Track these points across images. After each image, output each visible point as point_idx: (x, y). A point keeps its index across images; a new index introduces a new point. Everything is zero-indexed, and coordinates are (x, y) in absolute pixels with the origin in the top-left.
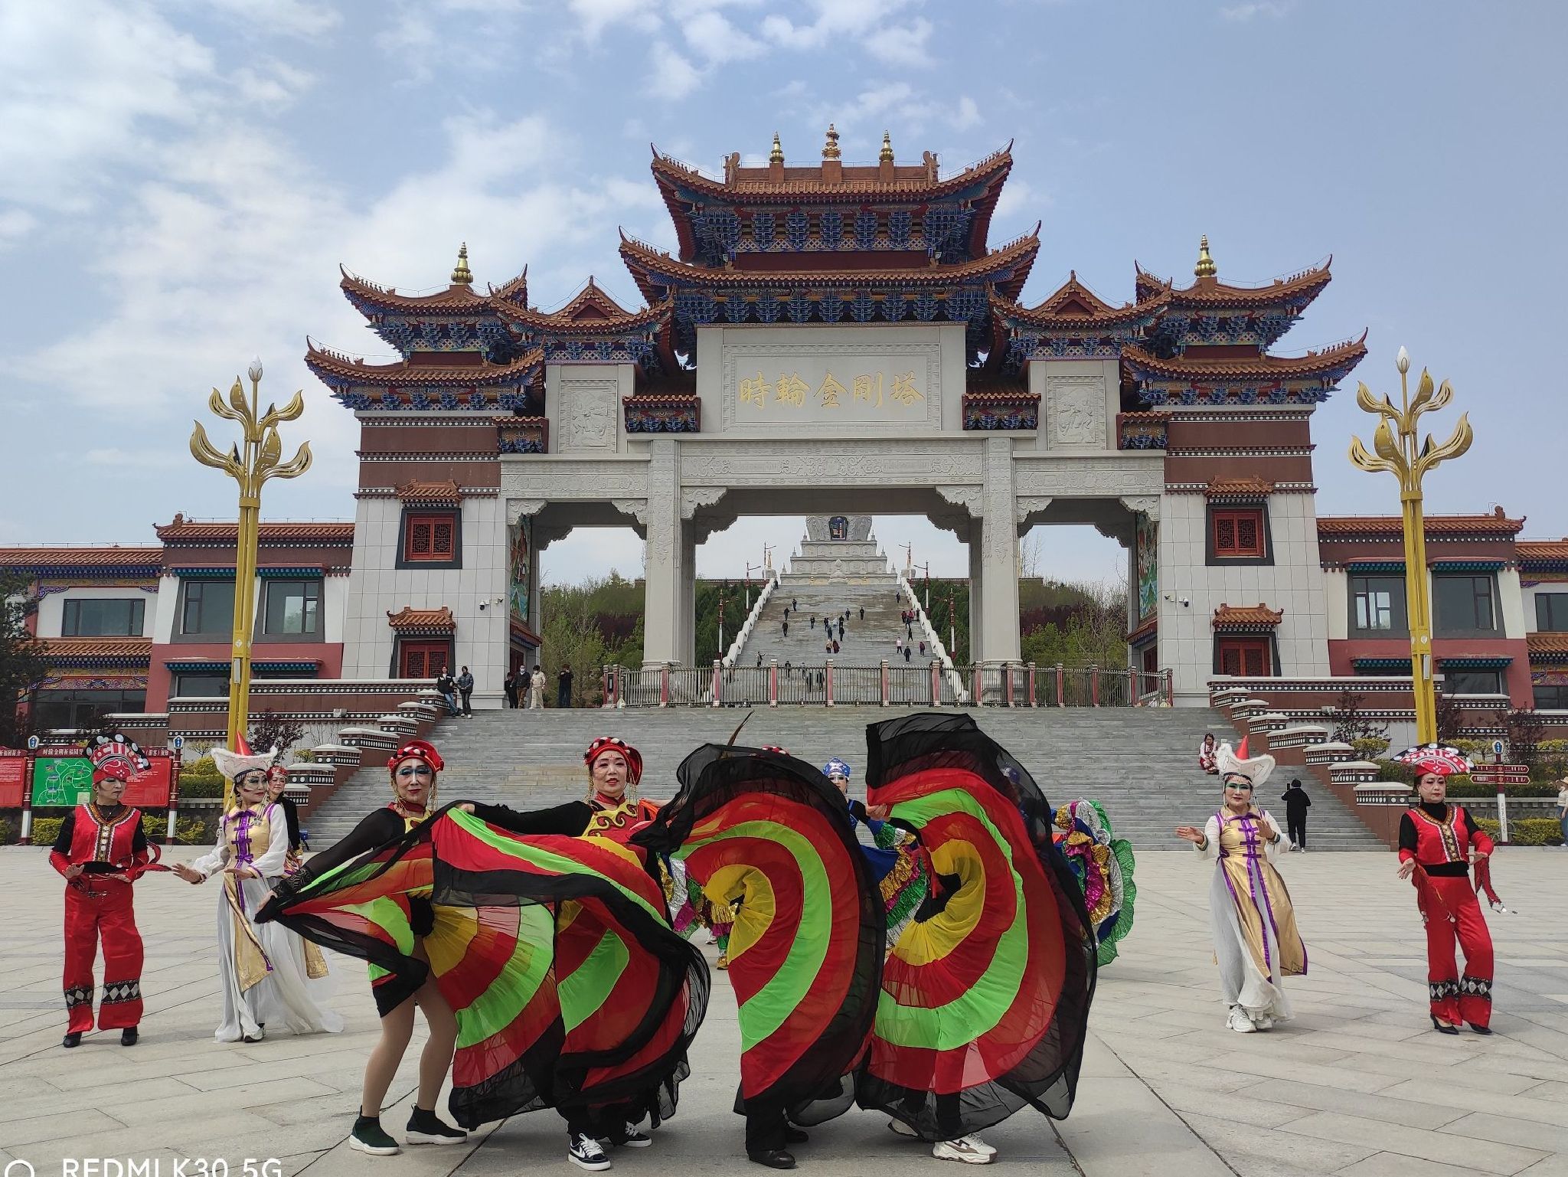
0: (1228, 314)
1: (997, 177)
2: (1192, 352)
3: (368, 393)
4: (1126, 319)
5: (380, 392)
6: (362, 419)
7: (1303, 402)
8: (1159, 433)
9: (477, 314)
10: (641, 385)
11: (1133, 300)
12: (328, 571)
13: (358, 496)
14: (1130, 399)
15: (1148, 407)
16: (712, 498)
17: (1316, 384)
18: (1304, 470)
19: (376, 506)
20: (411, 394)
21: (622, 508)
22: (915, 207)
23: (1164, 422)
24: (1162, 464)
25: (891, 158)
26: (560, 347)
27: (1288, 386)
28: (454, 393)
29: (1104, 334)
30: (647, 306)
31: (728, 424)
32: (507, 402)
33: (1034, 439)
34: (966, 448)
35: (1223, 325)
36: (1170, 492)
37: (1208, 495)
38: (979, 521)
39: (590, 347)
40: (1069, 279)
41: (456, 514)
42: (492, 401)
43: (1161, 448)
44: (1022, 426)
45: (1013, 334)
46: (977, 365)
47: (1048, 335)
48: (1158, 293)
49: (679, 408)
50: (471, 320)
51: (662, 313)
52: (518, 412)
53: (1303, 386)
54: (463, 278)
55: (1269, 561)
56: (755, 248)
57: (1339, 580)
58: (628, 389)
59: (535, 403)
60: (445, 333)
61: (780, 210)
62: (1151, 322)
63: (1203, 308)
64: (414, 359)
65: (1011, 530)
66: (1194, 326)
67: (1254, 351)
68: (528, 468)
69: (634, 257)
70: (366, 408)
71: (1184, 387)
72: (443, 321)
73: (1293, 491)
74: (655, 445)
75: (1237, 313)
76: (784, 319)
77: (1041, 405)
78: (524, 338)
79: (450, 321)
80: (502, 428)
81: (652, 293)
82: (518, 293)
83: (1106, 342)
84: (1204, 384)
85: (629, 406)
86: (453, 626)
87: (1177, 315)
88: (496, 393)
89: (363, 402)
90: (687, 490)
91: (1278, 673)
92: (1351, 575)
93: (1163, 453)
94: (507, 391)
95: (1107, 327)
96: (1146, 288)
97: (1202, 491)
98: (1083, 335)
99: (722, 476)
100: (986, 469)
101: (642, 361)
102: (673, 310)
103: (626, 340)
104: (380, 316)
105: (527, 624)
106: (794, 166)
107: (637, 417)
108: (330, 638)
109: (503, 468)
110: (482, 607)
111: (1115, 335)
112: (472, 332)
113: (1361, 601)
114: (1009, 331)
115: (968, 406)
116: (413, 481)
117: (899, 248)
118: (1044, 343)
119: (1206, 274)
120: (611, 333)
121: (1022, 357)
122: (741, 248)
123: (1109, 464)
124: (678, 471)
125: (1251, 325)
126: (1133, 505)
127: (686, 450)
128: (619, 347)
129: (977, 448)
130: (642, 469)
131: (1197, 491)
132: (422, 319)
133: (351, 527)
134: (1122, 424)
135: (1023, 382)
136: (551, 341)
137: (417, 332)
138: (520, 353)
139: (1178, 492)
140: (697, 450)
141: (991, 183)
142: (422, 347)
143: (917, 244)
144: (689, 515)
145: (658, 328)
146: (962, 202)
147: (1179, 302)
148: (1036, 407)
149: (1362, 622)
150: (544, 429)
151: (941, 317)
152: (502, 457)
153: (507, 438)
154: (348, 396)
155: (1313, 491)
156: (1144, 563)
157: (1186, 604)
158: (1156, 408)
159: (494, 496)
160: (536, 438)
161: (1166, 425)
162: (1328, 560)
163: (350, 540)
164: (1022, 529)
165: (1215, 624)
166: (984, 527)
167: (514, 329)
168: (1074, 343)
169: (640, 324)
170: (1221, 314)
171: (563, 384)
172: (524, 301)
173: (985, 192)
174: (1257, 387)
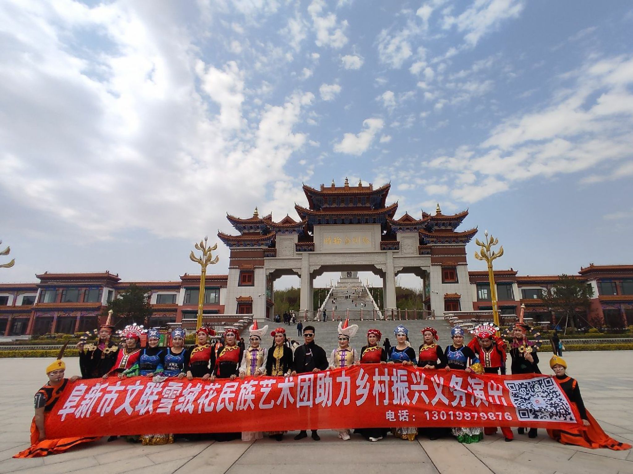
0: (445, 222)
1: (387, 190)
2: (436, 231)
3: (232, 243)
4: (420, 223)
5: (235, 243)
6: (231, 249)
7: (464, 243)
8: (429, 251)
9: (259, 223)
10: (299, 240)
11: (421, 218)
12: (221, 287)
13: (229, 268)
14: (422, 242)
15: (426, 244)
16: (318, 268)
17: (466, 239)
18: (464, 259)
19: (233, 270)
20: (243, 243)
21: (294, 271)
22: (367, 196)
23: (430, 248)
24: (430, 258)
25: (361, 185)
26: (280, 231)
27: (460, 239)
28: (253, 243)
29: (415, 227)
30: (301, 221)
31: (321, 249)
32: (266, 245)
33: (398, 252)
34: (381, 255)
35: (443, 224)
36: (432, 265)
37: (441, 266)
38: (385, 273)
39: (287, 231)
40: (406, 213)
41: (253, 272)
42: (262, 244)
43: (430, 254)
44: (395, 249)
45: (392, 227)
46: (383, 234)
47: (401, 227)
48: (427, 217)
49: (309, 245)
50: (258, 225)
51: (305, 222)
52: (269, 247)
53: (463, 239)
54: (256, 215)
55: (457, 282)
56: (328, 206)
57: (474, 287)
58: (296, 241)
59: (273, 245)
60: (251, 228)
61: (334, 197)
62: (426, 224)
63: (438, 220)
64: (244, 234)
65: (393, 275)
66: (436, 225)
67: (451, 231)
68: (271, 261)
69: (298, 208)
70: (231, 246)
71: (435, 240)
72: (251, 225)
73: (462, 265)
74: (303, 254)
75: (447, 221)
76: (335, 223)
77: (400, 244)
78: (271, 229)
79: (252, 225)
80: (265, 251)
81: (302, 217)
82: (270, 218)
83: (415, 228)
84: (440, 239)
85: (297, 245)
86: (252, 301)
87: (432, 222)
88: (264, 242)
89: (231, 245)
90: (311, 266)
91: (460, 310)
92: (477, 286)
93: (430, 255)
94: (266, 242)
95: (416, 225)
96: (424, 215)
97: (441, 265)
98: (409, 227)
99: (320, 262)
100: (387, 260)
101: (300, 234)
102: (308, 221)
103: (296, 229)
104: (236, 224)
105: (270, 300)
106: (338, 187)
107: (298, 248)
108: (222, 303)
109: (265, 261)
110: (259, 296)
111: (417, 227)
112: (258, 228)
113: (480, 292)
114: (391, 226)
115: (381, 244)
116: (243, 264)
117: (364, 206)
118: (400, 229)
119: (439, 212)
120: (293, 227)
121: (395, 232)
122: (324, 206)
123: (417, 259)
124: (309, 261)
125: (450, 224)
126: (423, 269)
127: (311, 255)
128: (294, 230)
129: (384, 255)
130: (300, 260)
131: (439, 265)
132: (246, 225)
133: (227, 276)
134: (420, 249)
135: (395, 238)
136: (278, 229)
137: (245, 228)
138: (269, 232)
139: (435, 265)
140: (314, 256)
141: (386, 191)
142: (246, 231)
143: (368, 205)
144: (312, 272)
145: (304, 226)
146: (379, 195)
147: (433, 219)
148: (399, 244)
149: (480, 297)
150: (275, 251)
151: (374, 222)
152: (265, 258)
153: (266, 253)
154: (228, 244)
155: (467, 265)
156: (427, 283)
157: (437, 293)
158: (428, 245)
159: (263, 268)
160: (273, 253)
161: (431, 248)
162: (472, 281)
163: (227, 279)
164: (396, 275)
165: (445, 298)
166: (386, 274)
167: (268, 227)
168: (408, 229)
169: (300, 225)
170: (443, 222)
171: (280, 240)
172: (271, 220)
173: (385, 193)
174: (453, 239)
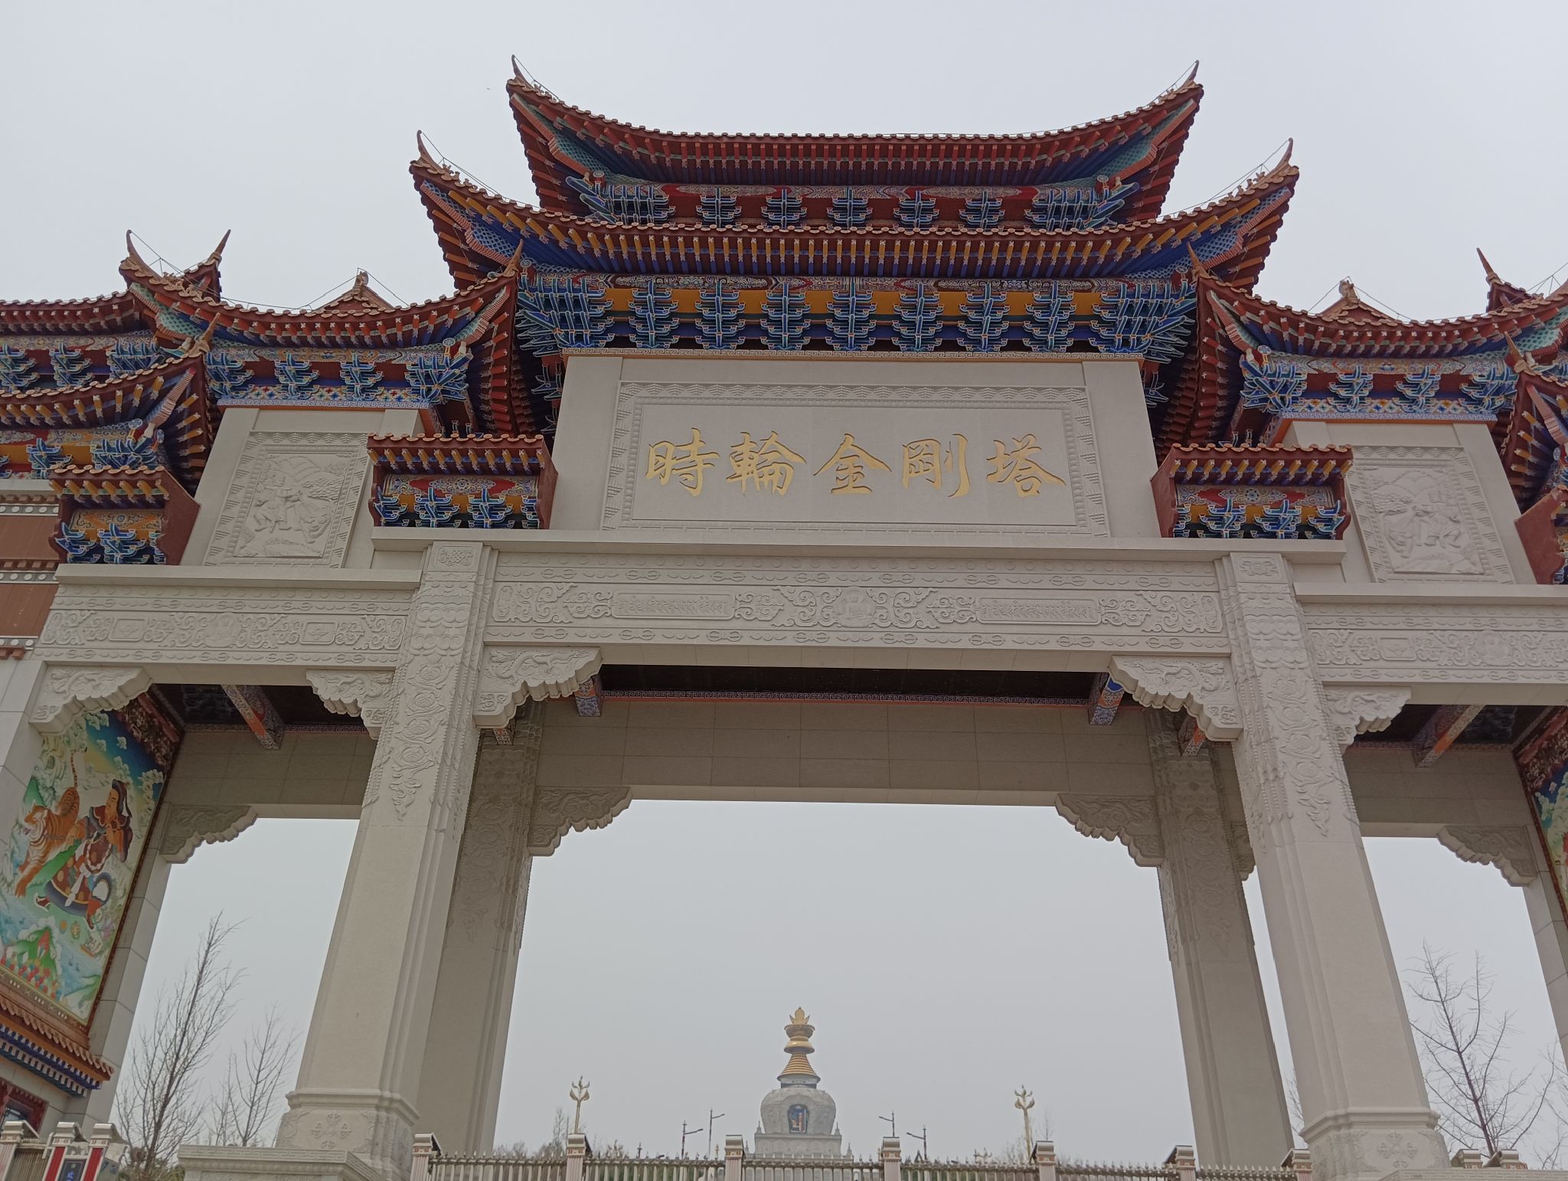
11: (1484, 310)
16: (562, 676)
21: (326, 691)
26: (264, 375)
31: (616, 519)
33: (1336, 561)
34: (1175, 578)
39: (330, 376)
44: (1309, 531)
45: (1251, 358)
51: (485, 306)
68: (120, 599)
74: (435, 551)
76: (753, 343)
77: (1347, 484)
88: (89, 442)
90: (500, 654)
94: (114, 437)
96: (1504, 295)
99: (589, 622)
100: (1233, 621)
105: (86, 1030)
107: (398, 490)
109: (61, 599)
114: (1243, 352)
115: (1174, 480)
123: (1531, 619)
124: (482, 608)
127: (508, 564)
128: (394, 378)
130: (394, 603)
140: (534, 566)
141: (1162, 137)
145: (477, 328)
146: (1103, 179)
148: (1335, 485)
150: (183, 517)
151: (1081, 345)
152: (64, 570)
153: (82, 526)
159: (17, 655)
160: (161, 534)
168: (1384, 388)
169: (435, 324)
171: (252, 439)
173: (1147, 153)
